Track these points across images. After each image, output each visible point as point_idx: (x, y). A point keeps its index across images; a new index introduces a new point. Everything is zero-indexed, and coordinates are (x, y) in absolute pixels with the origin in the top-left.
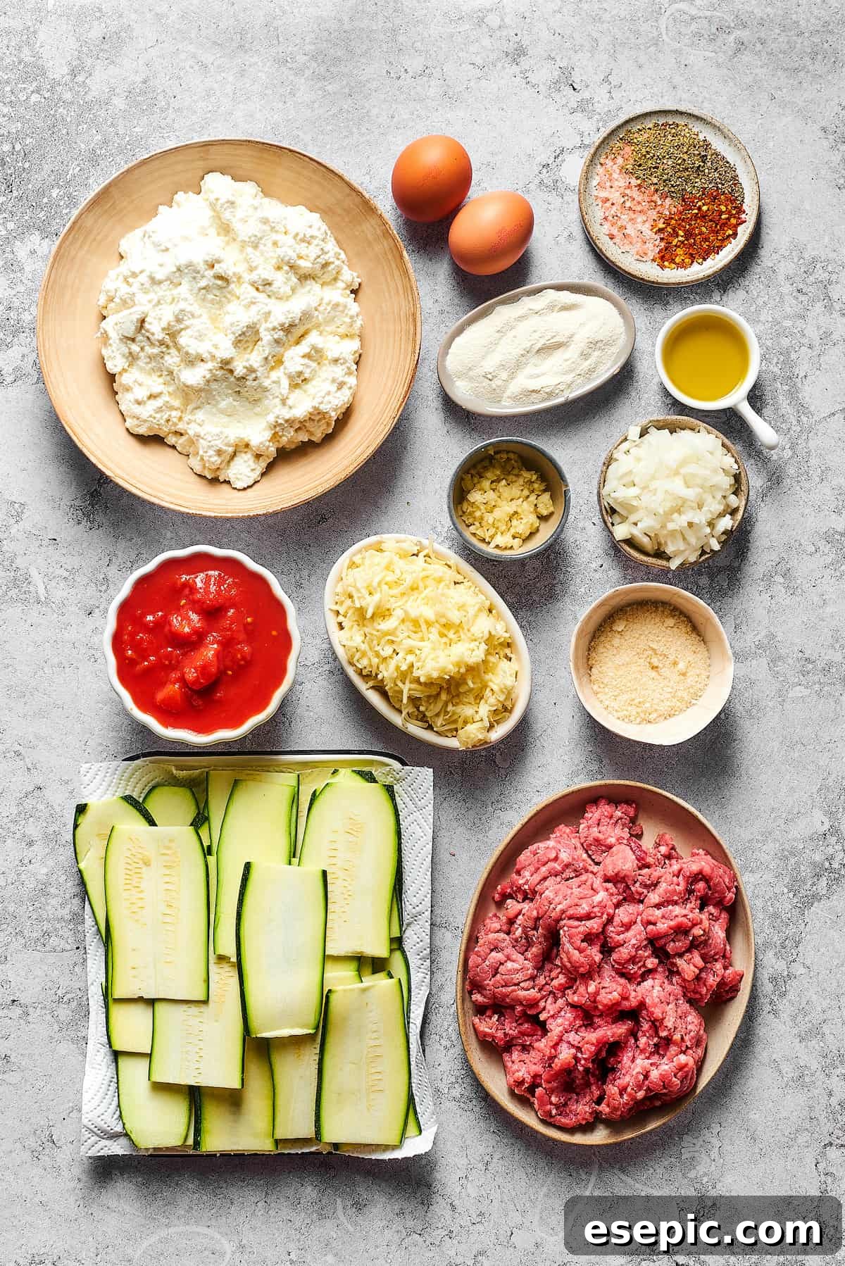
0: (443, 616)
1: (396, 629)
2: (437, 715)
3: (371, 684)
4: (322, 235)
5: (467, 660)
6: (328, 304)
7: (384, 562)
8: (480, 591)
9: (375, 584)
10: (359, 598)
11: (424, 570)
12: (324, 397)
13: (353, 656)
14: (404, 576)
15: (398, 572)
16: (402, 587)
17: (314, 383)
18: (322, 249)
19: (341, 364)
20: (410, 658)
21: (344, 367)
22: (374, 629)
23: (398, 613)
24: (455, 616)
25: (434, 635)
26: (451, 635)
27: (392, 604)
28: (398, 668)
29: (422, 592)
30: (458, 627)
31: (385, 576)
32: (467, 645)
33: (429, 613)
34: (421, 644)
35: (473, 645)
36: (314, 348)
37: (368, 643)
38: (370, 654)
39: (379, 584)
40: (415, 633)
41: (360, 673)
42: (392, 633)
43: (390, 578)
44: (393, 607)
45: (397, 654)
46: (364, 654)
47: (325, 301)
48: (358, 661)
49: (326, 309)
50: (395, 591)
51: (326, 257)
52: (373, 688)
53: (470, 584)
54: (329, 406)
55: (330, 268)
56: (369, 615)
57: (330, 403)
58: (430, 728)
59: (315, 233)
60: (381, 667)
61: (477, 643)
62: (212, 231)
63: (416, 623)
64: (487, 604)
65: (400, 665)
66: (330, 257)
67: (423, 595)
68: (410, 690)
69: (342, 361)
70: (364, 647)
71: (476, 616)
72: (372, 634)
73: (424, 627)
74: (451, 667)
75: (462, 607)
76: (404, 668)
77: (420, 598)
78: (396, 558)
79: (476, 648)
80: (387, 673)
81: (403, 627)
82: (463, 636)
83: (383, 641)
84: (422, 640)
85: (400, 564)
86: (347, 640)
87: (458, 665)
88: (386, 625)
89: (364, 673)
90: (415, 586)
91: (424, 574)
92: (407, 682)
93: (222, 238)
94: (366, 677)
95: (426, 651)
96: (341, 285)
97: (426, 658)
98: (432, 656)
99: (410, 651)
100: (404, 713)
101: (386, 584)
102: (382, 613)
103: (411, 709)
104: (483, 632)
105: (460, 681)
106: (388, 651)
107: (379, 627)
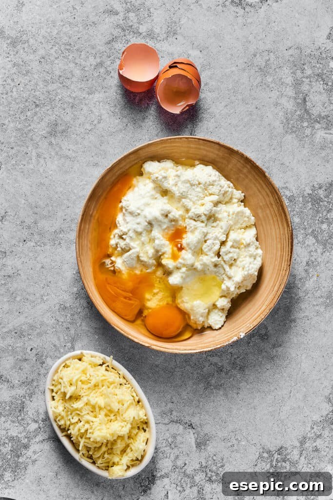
0: (109, 406)
1: (82, 408)
2: (99, 458)
3: (64, 434)
4: (218, 178)
5: (118, 432)
6: (233, 214)
7: (82, 368)
8: (134, 390)
9: (74, 380)
10: (64, 387)
11: (104, 375)
12: (249, 267)
13: (56, 417)
14: (91, 378)
15: (88, 375)
16: (89, 385)
17: (240, 259)
18: (221, 186)
19: (252, 245)
20: (87, 426)
21: (253, 246)
22: (70, 405)
23: (85, 399)
24: (115, 406)
25: (101, 416)
26: (112, 417)
27: (82, 393)
28: (79, 430)
29: (100, 389)
30: (117, 414)
31: (80, 377)
32: (120, 424)
33: (101, 402)
34: (94, 419)
35: (123, 424)
36: (235, 241)
37: (66, 412)
38: (66, 418)
39: (77, 381)
40: (92, 412)
41: (60, 427)
42: (80, 410)
43: (83, 378)
44: (83, 395)
45: (81, 421)
46: (63, 418)
47: (231, 213)
48: (59, 420)
49: (233, 217)
50: (85, 387)
51: (224, 189)
52: (65, 436)
53: (129, 385)
54: (253, 270)
55: (227, 194)
56: (68, 397)
57: (253, 268)
58: (94, 463)
59: (214, 178)
60: (71, 427)
61: (126, 423)
62: (158, 195)
63: (94, 407)
64: (137, 399)
65: (81, 429)
66: (226, 188)
67: (101, 390)
68: (84, 442)
69: (252, 243)
70: (63, 414)
71: (128, 407)
72: (69, 408)
73: (97, 409)
74: (108, 435)
75: (121, 402)
76: (83, 431)
77: (98, 392)
78: (89, 367)
79: (124, 426)
80: (73, 431)
81: (86, 407)
82: (118, 418)
83: (73, 414)
84: (95, 417)
85: (91, 371)
86: (55, 408)
87: (113, 435)
88: (77, 405)
89: (62, 427)
90: (97, 385)
91: (104, 378)
92: (84, 438)
93: (165, 197)
94: (63, 430)
95: (96, 424)
96: (235, 201)
97: (95, 428)
98: (98, 428)
99: (88, 422)
100: (81, 453)
101: (81, 381)
102: (75, 398)
103: (85, 452)
104: (130, 418)
105: (114, 442)
106: (76, 419)
107: (73, 405)
